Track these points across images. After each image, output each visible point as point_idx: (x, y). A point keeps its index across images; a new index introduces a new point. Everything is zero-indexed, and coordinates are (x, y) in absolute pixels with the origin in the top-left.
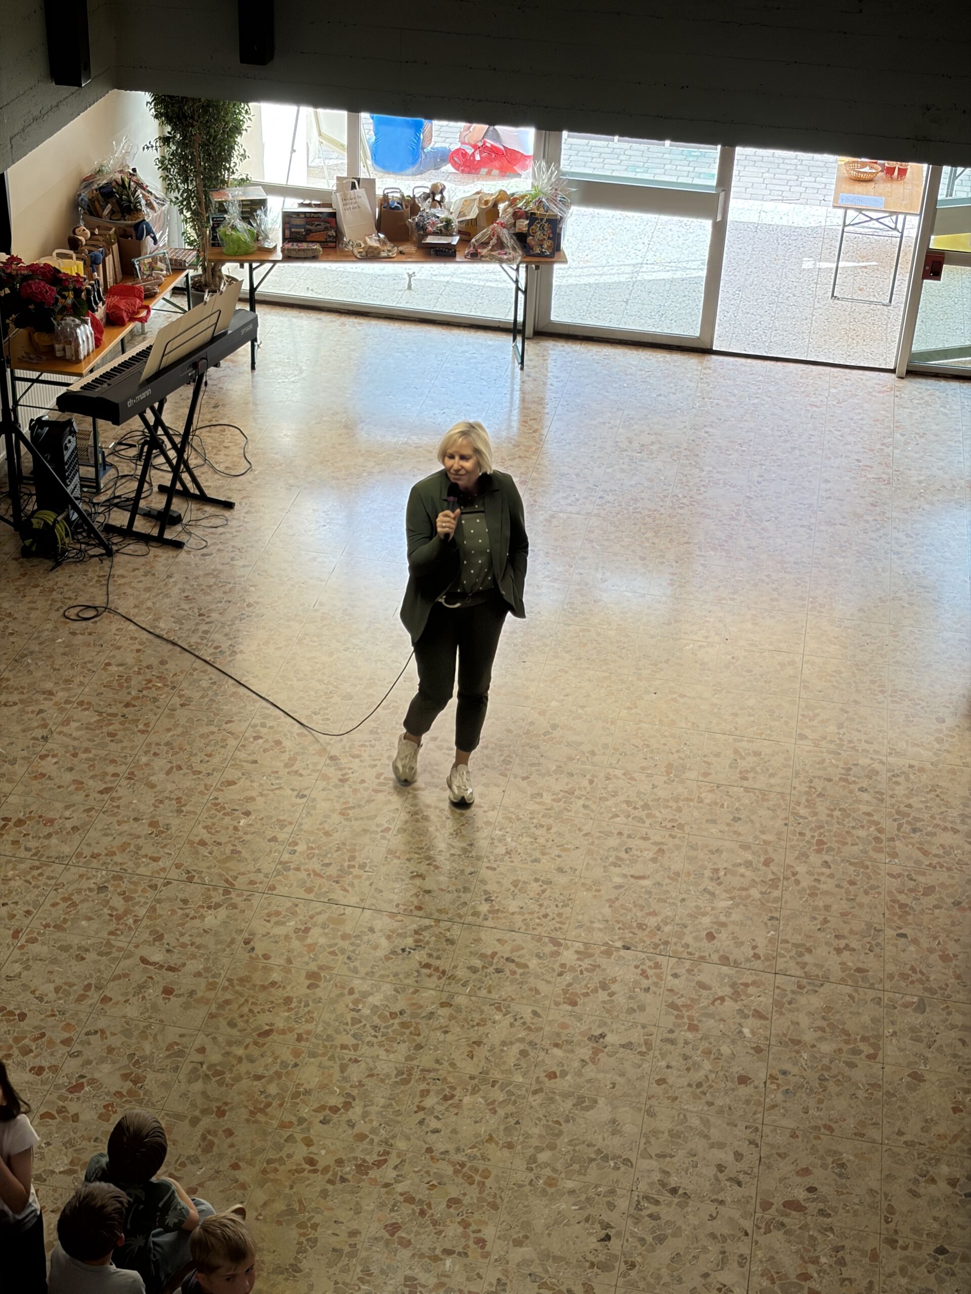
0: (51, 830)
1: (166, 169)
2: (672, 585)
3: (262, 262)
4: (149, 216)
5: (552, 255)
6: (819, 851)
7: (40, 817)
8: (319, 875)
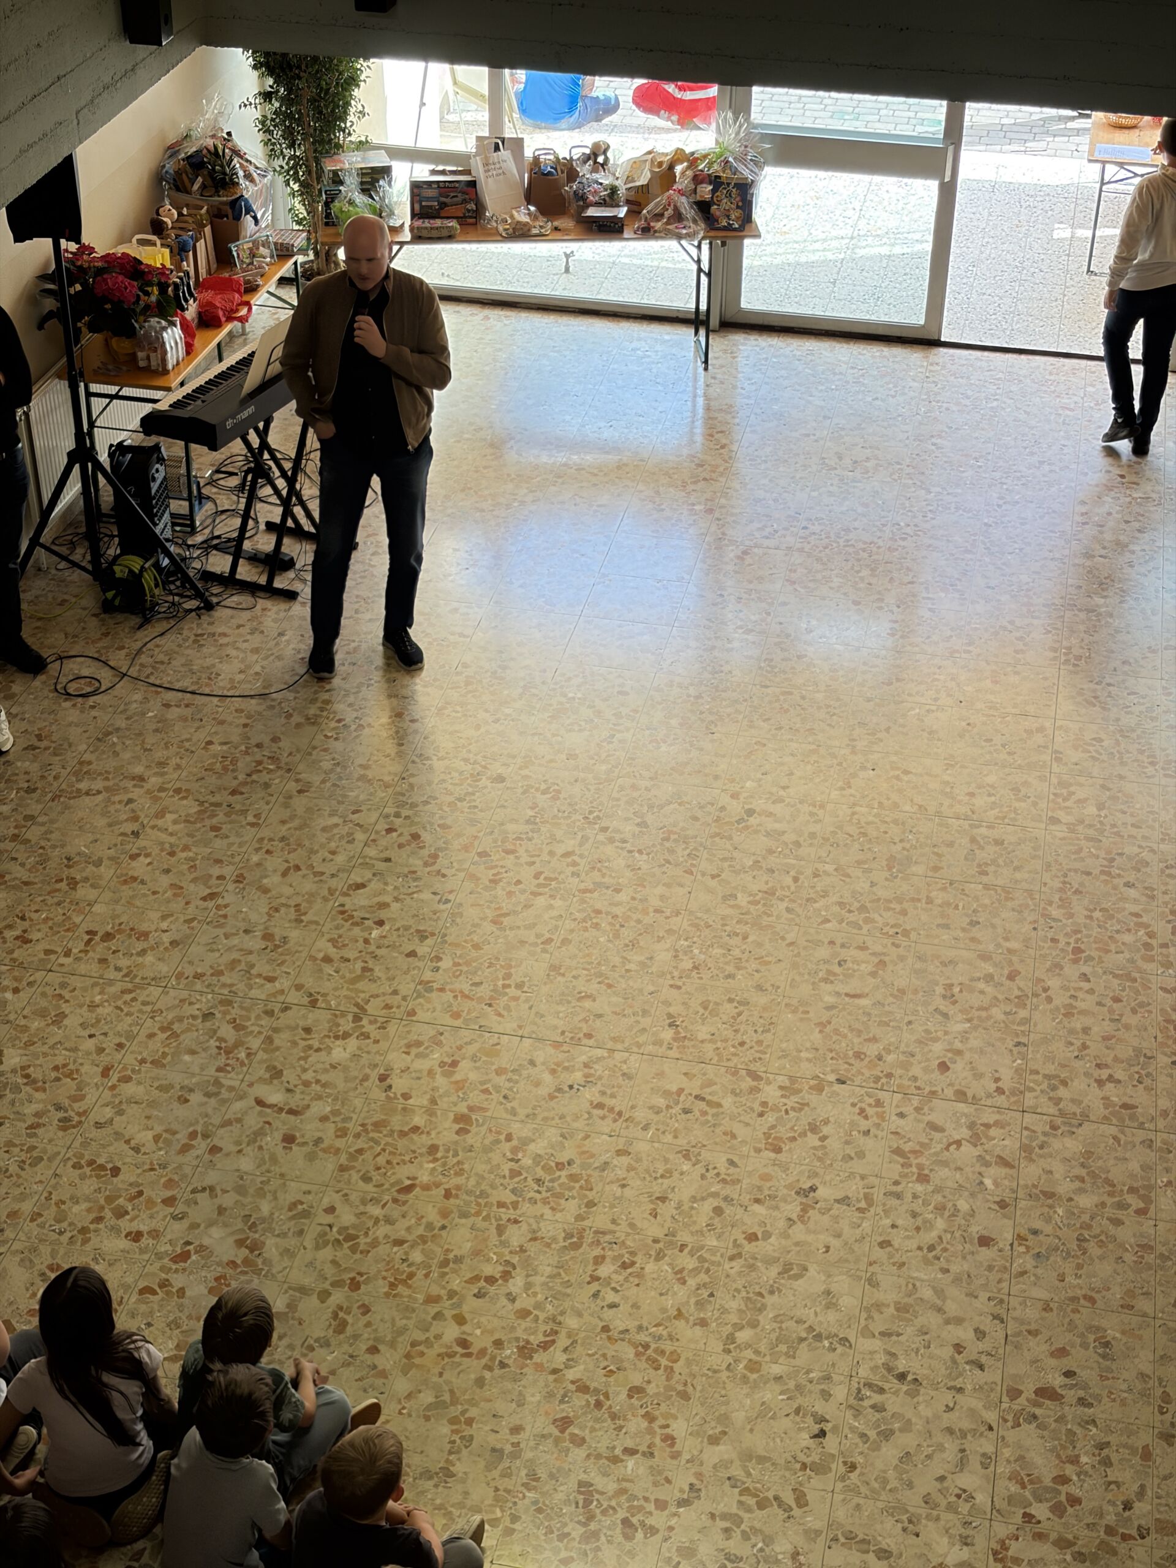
0: (145, 945)
1: (268, 131)
2: (893, 635)
4: (248, 190)
5: (742, 228)
6: (1076, 961)
7: (132, 929)
8: (467, 997)
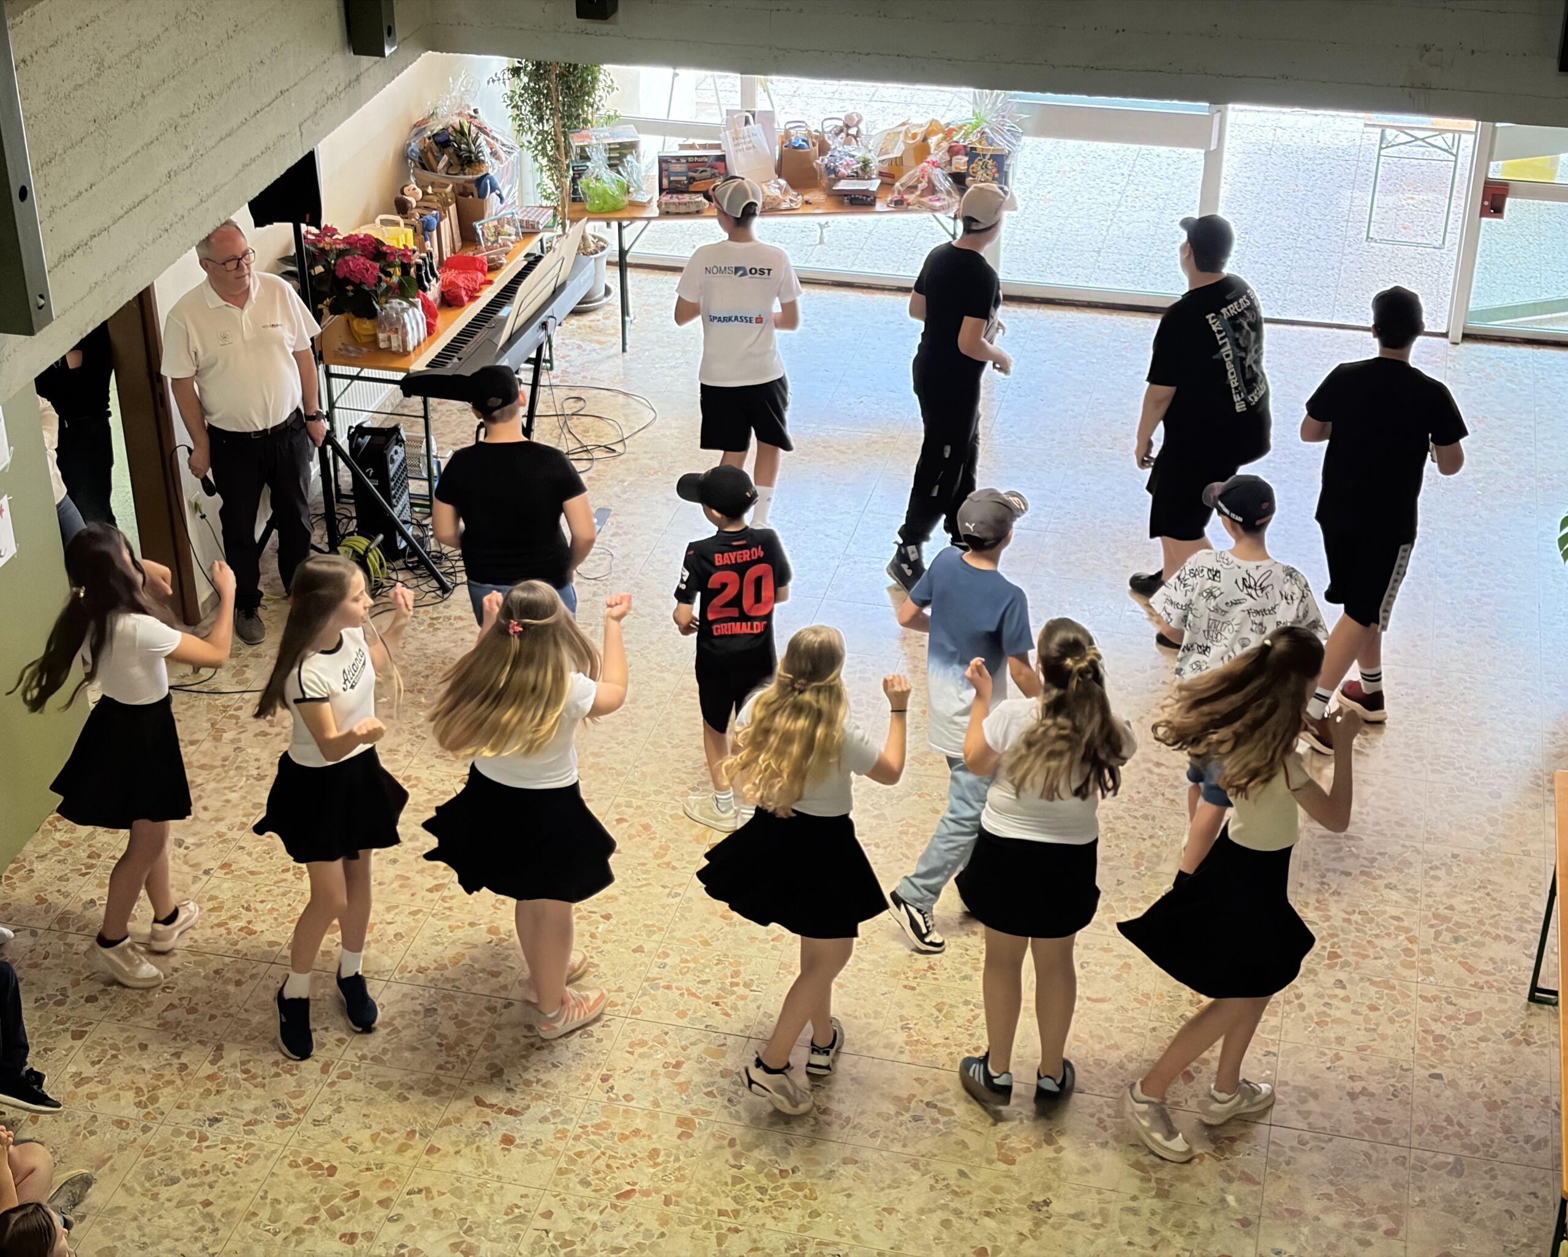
1: (516, 107)
3: (633, 219)
4: (493, 168)
6: (1331, 967)
8: (694, 995)
